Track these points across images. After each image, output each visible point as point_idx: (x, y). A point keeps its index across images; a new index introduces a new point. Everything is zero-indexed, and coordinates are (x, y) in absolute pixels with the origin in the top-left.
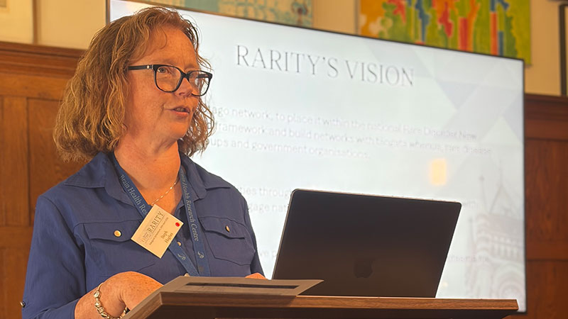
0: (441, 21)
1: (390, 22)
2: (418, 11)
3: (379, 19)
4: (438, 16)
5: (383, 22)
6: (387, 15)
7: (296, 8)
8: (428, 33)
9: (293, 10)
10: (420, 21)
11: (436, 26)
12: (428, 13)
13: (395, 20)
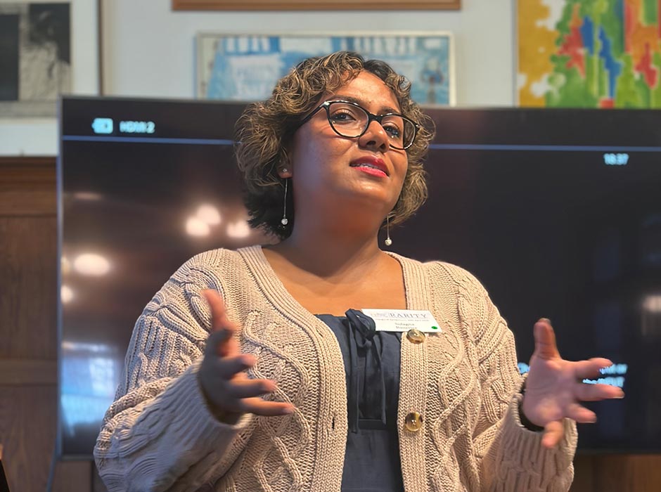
0: (638, 68)
1: (561, 79)
2: (603, 60)
3: (545, 77)
4: (635, 62)
5: (551, 80)
6: (557, 70)
7: (427, 77)
8: (619, 86)
9: (423, 80)
10: (606, 73)
11: (631, 76)
12: (620, 61)
13: (569, 75)
